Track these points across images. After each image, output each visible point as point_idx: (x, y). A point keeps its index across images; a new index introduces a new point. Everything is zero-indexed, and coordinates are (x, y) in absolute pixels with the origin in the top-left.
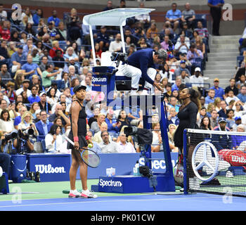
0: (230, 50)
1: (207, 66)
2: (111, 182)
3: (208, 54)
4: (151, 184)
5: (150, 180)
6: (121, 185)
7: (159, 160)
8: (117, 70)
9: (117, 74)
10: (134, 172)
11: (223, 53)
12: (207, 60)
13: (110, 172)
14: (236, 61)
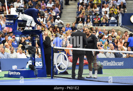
0: (73, 8)
1: (62, 16)
2: (15, 72)
3: (63, 10)
4: (35, 73)
5: (34, 72)
6: (20, 74)
7: (38, 62)
8: (19, 17)
9: (19, 19)
10: (26, 67)
11: (70, 10)
12: (62, 13)
13: (14, 67)
14: (76, 14)
